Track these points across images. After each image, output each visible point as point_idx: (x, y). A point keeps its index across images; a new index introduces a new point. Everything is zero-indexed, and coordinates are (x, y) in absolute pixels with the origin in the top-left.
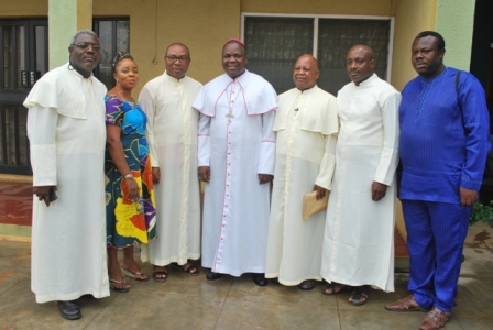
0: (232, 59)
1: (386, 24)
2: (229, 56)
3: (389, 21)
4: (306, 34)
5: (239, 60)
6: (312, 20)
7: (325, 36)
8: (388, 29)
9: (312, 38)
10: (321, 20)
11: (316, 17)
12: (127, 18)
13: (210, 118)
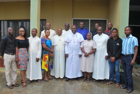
0: (74, 29)
1: (106, 21)
2: (73, 29)
3: (106, 20)
4: (87, 23)
5: (75, 30)
6: (89, 20)
7: (92, 23)
8: (106, 22)
9: (89, 24)
10: (91, 20)
11: (90, 19)
12: (45, 20)
13: (68, 42)
